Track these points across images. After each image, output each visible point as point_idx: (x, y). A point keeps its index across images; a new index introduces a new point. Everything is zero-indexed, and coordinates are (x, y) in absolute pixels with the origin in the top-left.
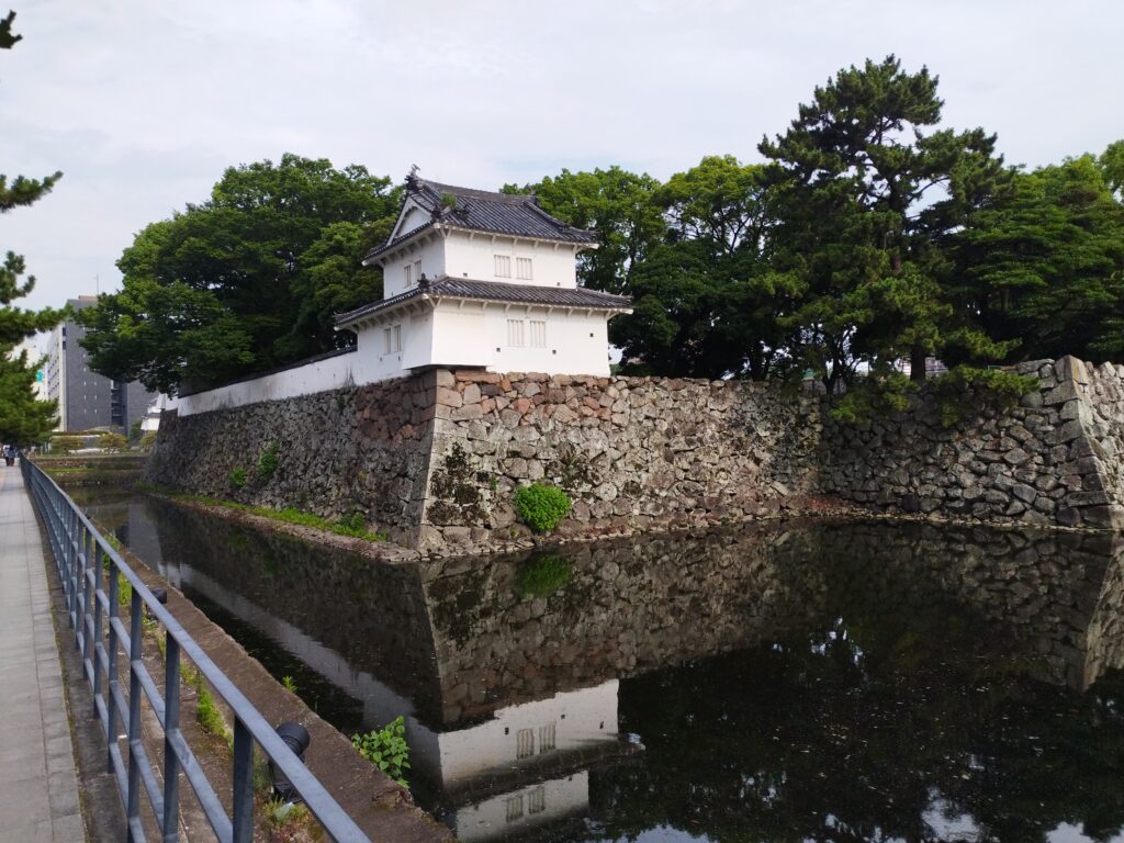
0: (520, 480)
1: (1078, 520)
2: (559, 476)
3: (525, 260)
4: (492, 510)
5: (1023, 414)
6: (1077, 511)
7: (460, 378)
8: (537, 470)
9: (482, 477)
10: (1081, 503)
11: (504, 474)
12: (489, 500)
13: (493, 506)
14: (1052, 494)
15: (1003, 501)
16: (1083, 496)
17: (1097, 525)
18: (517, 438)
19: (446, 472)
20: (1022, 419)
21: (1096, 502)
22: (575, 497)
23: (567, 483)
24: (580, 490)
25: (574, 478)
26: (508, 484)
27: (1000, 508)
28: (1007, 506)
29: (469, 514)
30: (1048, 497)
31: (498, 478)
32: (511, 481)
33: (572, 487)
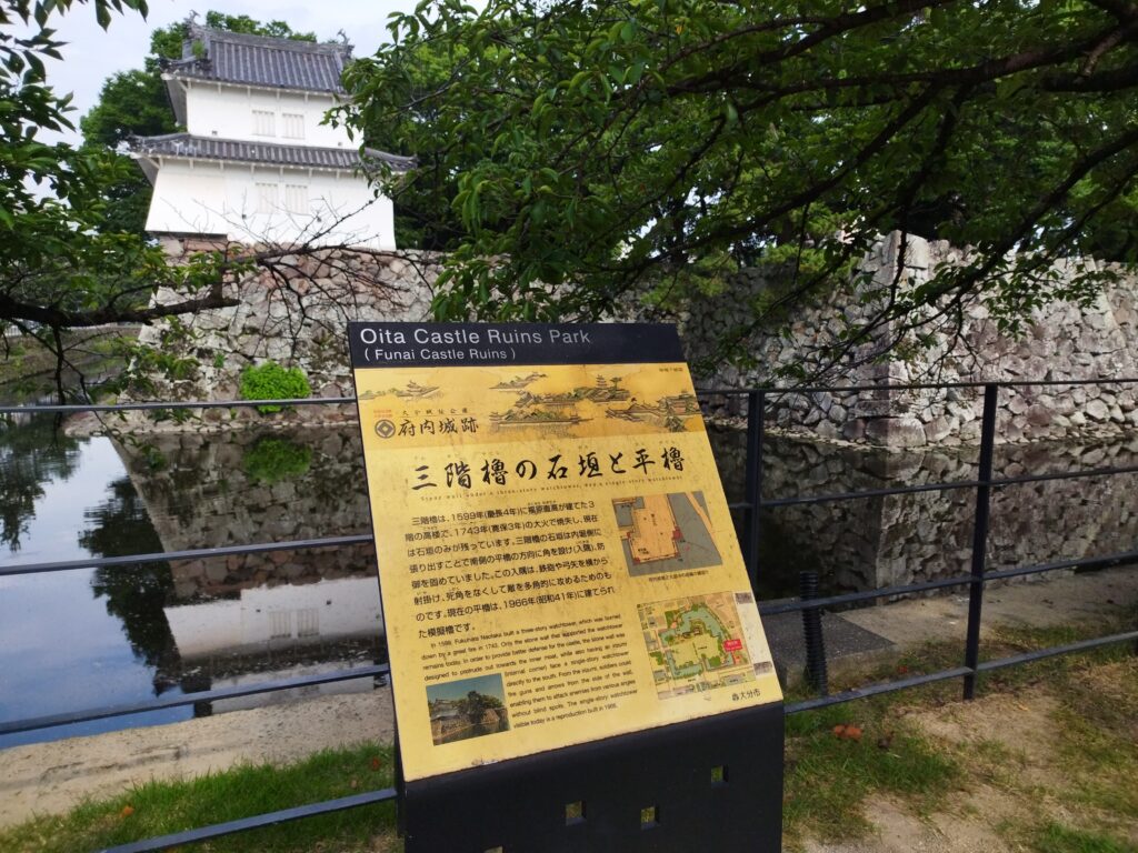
0: (256, 359)
1: (860, 434)
2: (307, 356)
3: (296, 116)
4: (214, 389)
5: (845, 303)
6: (861, 424)
7: (189, 246)
8: (280, 349)
9: (204, 353)
10: (866, 414)
11: (235, 351)
12: (211, 378)
13: (213, 385)
14: (845, 402)
15: (801, 408)
16: (870, 405)
17: (875, 441)
18: (258, 314)
19: (158, 346)
20: (842, 309)
21: (880, 413)
22: (325, 381)
23: (316, 365)
24: (335, 373)
25: (327, 359)
26: (238, 362)
27: (799, 415)
28: (807, 413)
29: (180, 391)
30: (841, 404)
31: (227, 356)
32: (243, 359)
33: (322, 369)
